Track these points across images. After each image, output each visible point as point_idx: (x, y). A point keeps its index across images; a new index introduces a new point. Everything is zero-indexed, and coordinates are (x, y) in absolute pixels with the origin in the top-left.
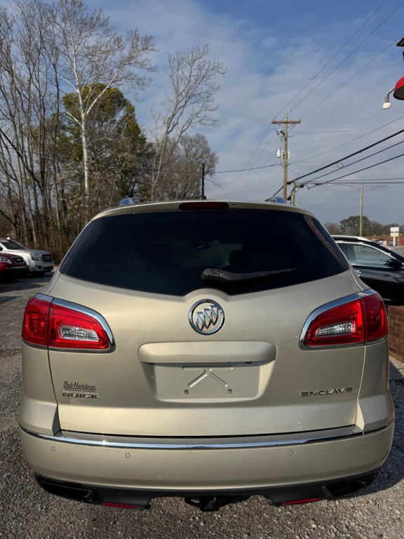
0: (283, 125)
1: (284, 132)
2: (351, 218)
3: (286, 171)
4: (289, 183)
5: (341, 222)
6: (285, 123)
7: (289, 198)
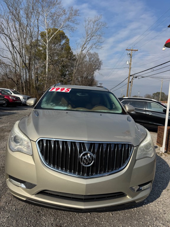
2: (157, 93)
3: (130, 71)
5: (153, 94)
7: (130, 82)
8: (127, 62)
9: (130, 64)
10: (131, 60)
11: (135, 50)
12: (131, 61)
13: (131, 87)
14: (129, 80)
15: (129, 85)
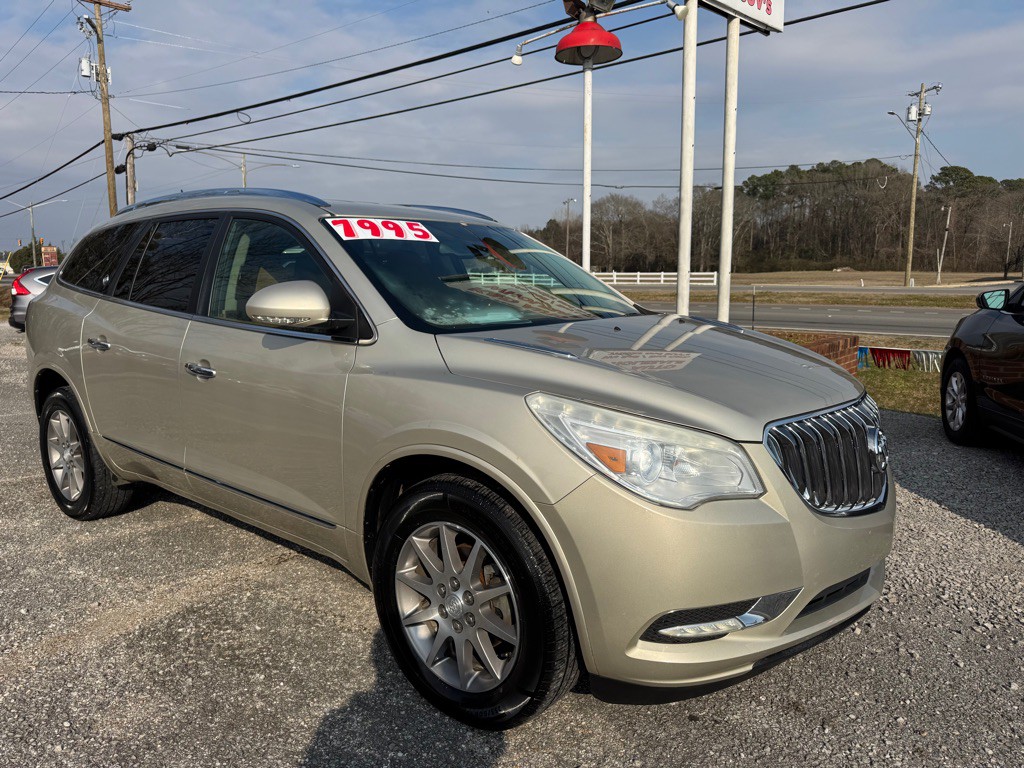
1: (94, 21)
3: (106, 110)
4: (119, 137)
6: (94, 2)
7: (121, 169)
8: (85, 65)
9: (101, 76)
10: (102, 56)
11: (117, 8)
12: (103, 62)
13: (129, 195)
14: (112, 156)
15: (114, 184)
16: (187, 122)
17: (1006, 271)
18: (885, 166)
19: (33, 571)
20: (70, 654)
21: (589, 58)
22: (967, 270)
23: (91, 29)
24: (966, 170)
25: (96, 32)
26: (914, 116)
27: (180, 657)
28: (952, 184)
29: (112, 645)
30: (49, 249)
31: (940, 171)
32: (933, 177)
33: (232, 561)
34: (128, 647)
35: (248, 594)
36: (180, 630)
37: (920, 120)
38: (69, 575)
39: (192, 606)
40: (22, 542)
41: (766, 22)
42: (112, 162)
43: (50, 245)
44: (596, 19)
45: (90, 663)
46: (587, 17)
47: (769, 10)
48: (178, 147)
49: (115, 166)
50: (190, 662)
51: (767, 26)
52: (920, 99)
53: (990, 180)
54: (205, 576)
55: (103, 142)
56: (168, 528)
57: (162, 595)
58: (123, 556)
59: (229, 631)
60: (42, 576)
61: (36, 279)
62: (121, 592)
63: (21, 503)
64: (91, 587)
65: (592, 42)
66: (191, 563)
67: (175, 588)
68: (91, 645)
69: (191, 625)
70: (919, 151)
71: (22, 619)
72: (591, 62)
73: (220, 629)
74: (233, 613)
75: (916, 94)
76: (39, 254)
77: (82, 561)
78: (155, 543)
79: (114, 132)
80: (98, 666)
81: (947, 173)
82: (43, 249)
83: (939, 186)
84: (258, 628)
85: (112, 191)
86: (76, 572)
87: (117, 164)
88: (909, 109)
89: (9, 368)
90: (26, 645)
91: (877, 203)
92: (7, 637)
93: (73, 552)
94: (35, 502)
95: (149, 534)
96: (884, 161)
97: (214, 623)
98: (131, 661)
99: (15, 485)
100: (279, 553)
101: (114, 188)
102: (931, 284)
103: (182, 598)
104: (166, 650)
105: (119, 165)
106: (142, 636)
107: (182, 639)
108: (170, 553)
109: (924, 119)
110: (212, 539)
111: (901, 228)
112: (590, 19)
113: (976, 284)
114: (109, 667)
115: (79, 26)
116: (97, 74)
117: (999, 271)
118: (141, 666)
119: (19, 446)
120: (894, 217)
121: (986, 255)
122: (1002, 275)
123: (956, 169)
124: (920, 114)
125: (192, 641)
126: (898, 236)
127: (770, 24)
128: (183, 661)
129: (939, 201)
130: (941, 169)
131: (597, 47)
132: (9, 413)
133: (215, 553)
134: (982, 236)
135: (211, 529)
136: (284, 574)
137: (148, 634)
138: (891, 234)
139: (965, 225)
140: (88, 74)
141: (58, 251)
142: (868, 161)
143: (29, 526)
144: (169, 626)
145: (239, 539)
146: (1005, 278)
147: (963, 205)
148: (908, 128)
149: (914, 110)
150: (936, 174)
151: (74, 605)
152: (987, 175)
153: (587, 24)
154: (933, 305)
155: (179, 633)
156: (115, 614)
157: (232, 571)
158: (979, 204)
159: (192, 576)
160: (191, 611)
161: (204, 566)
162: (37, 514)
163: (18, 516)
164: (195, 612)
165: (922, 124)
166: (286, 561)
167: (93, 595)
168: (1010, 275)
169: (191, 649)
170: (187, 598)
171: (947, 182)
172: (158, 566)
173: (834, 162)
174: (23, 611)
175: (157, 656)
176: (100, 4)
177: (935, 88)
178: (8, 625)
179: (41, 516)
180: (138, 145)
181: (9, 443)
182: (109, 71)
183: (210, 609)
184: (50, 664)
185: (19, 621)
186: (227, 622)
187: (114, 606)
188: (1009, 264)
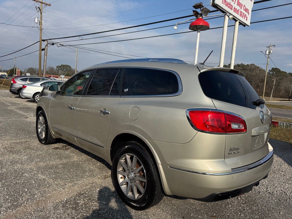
0: (40, 4)
1: (40, 8)
2: (62, 65)
3: (41, 33)
4: (44, 41)
5: (57, 67)
6: (41, 3)
7: (43, 50)
8: (36, 20)
10: (41, 17)
11: (47, 5)
12: (41, 19)
13: (45, 57)
14: (41, 46)
15: (41, 54)
16: (64, 38)
17: (289, 98)
18: (256, 66)
19: (27, 175)
20: (44, 208)
21: (199, 29)
22: (278, 97)
23: (39, 10)
24: (279, 69)
25: (40, 11)
26: (267, 53)
27: (81, 212)
28: (274, 73)
29: (57, 205)
30: (18, 70)
31: (271, 69)
32: (269, 70)
33: (90, 176)
34: (63, 207)
35: (98, 189)
36: (79, 201)
37: (269, 54)
38: (39, 177)
39: (81, 192)
40: (22, 164)
41: (246, 23)
42: (41, 47)
43: (18, 69)
44: (202, 17)
45: (51, 212)
46: (200, 17)
47: (247, 20)
48: (60, 45)
49: (42, 49)
50: (85, 214)
51: (246, 24)
52: (270, 49)
53: (285, 72)
54: (82, 181)
55: (39, 41)
56: (67, 162)
57: (70, 187)
58: (55, 171)
59: (95, 203)
60: (30, 177)
61: (19, 79)
62: (57, 185)
63: (20, 150)
64: (47, 182)
65: (201, 24)
66: (77, 176)
67: (74, 185)
68: (50, 205)
69: (82, 200)
70: (268, 63)
71: (26, 193)
72: (200, 30)
73: (92, 202)
74: (95, 196)
75: (268, 47)
76: (16, 71)
77: (42, 172)
78: (64, 168)
79: (43, 39)
80: (54, 213)
81: (273, 69)
82: (17, 70)
83: (271, 73)
84: (104, 203)
85: (40, 55)
86: (41, 176)
87: (42, 48)
88: (266, 51)
89: (9, 104)
90: (29, 203)
91: (253, 76)
92: (22, 199)
93: (39, 168)
94: (24, 150)
95: (62, 164)
96: (256, 65)
97: (89, 199)
98: (65, 212)
99: (17, 143)
100: (104, 174)
101: (41, 55)
102: (268, 101)
103: (77, 189)
104: (75, 209)
105: (43, 48)
106: (67, 203)
107: (80, 205)
108: (69, 172)
109: (270, 54)
110: (82, 167)
111: (260, 84)
112: (201, 17)
113: (282, 102)
114: (58, 214)
115: (36, 9)
116: (39, 23)
117: (288, 98)
118: (68, 215)
119: (16, 130)
120: (258, 80)
121: (283, 93)
122: (288, 99)
123: (276, 69)
124: (269, 53)
125: (83, 206)
126: (258, 86)
127: (247, 24)
128: (82, 214)
129: (271, 77)
130: (272, 68)
131: (202, 26)
132: (12, 119)
133: (84, 173)
134: (282, 88)
135: (81, 164)
136: (108, 182)
137: (68, 202)
138: (257, 85)
139: (278, 84)
140: (37, 22)
141: (21, 71)
142: (251, 64)
143: (23, 158)
144: (75, 199)
145: (90, 168)
146: (289, 100)
147: (277, 79)
148: (265, 56)
149: (268, 52)
150: (270, 70)
151: (42, 189)
152: (284, 71)
153: (200, 19)
154: (273, 107)
155: (79, 202)
156: (56, 193)
157: (91, 180)
158: (282, 79)
159: (78, 181)
160: (81, 194)
161: (81, 177)
162: (25, 154)
163: (19, 154)
164: (82, 195)
165: (270, 55)
166: (107, 178)
167: (48, 185)
168: (290, 100)
169: (84, 209)
170: (79, 189)
171: (273, 72)
172: (67, 176)
173: (241, 64)
174: (26, 190)
175: (73, 211)
176: (42, 3)
177: (274, 46)
178: (22, 194)
179: (27, 155)
180: (49, 43)
181: (13, 129)
182: (43, 22)
183: (87, 194)
184: (38, 211)
185: (25, 193)
186: (93, 200)
187: (55, 190)
188: (290, 96)
